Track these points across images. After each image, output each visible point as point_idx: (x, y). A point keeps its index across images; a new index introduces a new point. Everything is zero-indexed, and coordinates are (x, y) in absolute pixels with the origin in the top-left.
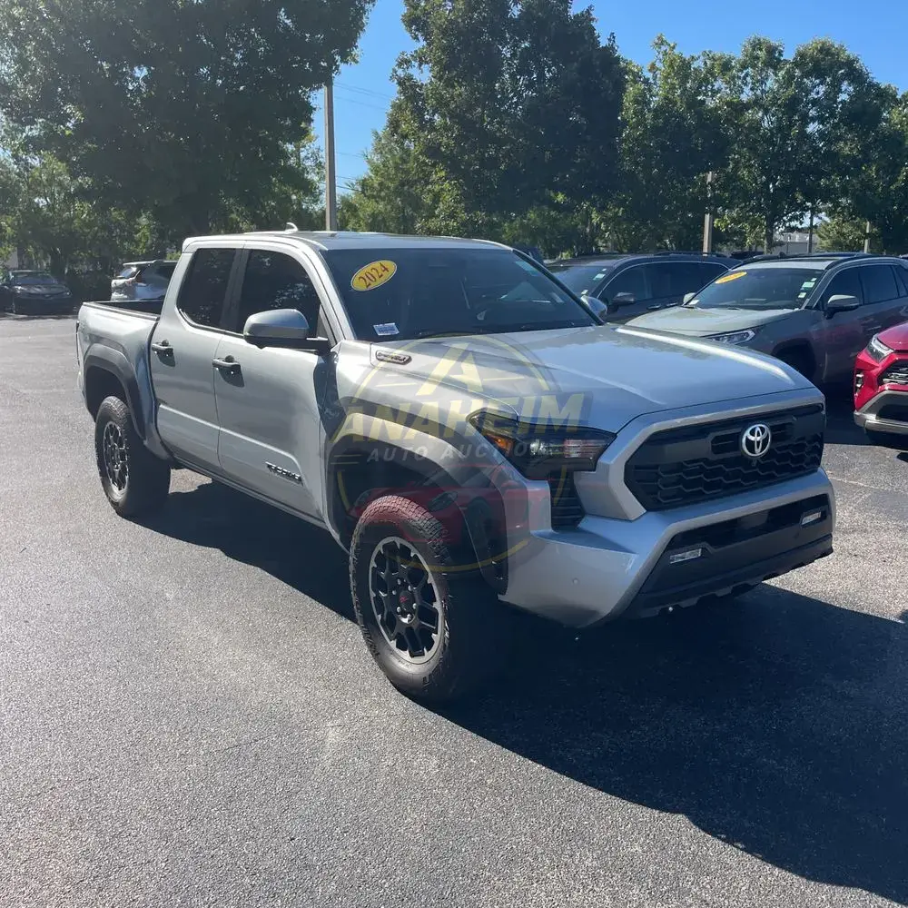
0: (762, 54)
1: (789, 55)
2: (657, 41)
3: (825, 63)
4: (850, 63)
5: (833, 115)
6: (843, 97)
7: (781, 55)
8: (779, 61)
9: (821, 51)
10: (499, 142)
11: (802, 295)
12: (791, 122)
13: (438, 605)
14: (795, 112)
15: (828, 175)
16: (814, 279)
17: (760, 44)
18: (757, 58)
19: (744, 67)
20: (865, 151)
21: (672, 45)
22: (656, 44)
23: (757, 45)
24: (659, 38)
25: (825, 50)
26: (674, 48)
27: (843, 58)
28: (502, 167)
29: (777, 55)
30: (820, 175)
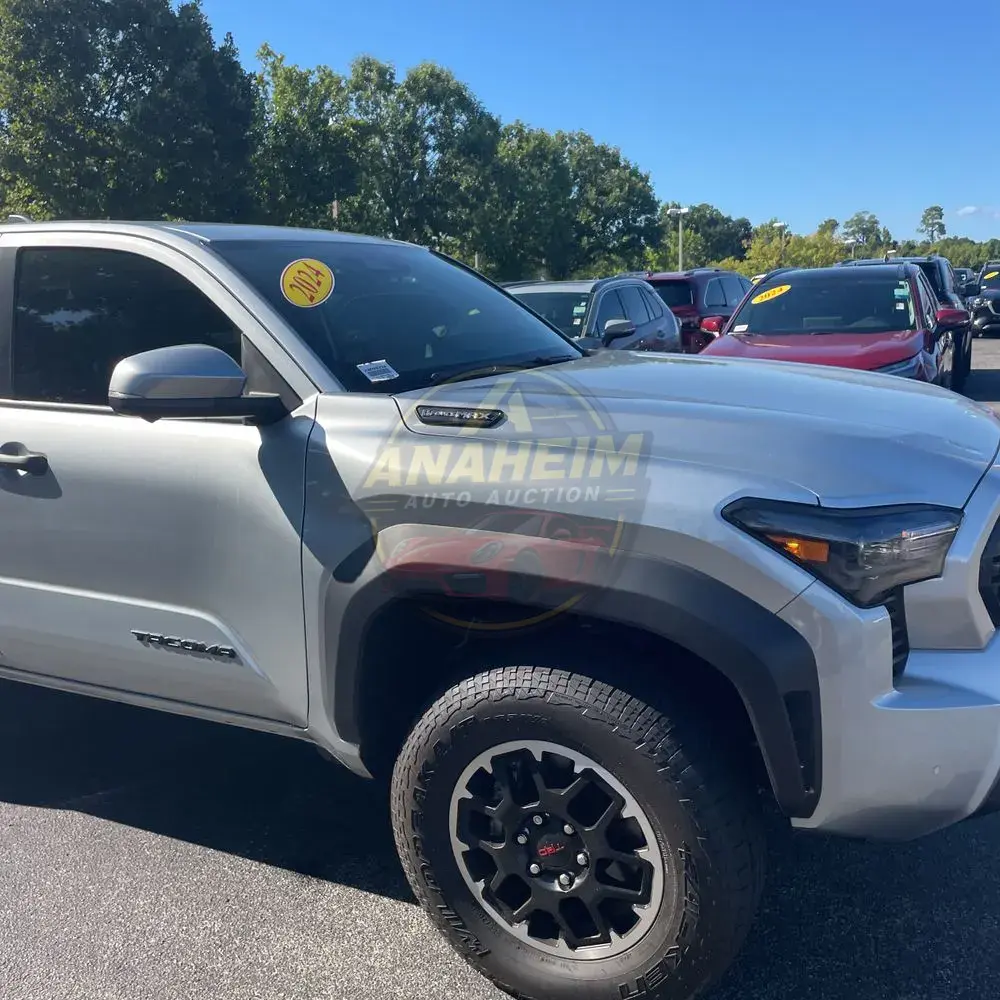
0: (373, 75)
1: (401, 79)
2: (261, 50)
3: (436, 90)
4: (459, 93)
5: (451, 145)
6: (458, 126)
7: (392, 77)
8: (392, 85)
9: (432, 75)
10: (101, 154)
11: (577, 322)
12: (412, 150)
13: (650, 853)
14: (415, 139)
15: (453, 208)
16: (583, 304)
17: (370, 64)
18: (368, 79)
19: (357, 88)
20: (485, 182)
21: (279, 57)
22: (262, 54)
23: (367, 65)
24: (264, 48)
25: (436, 76)
26: (281, 60)
27: (452, 85)
28: (110, 185)
29: (388, 77)
30: (446, 207)
